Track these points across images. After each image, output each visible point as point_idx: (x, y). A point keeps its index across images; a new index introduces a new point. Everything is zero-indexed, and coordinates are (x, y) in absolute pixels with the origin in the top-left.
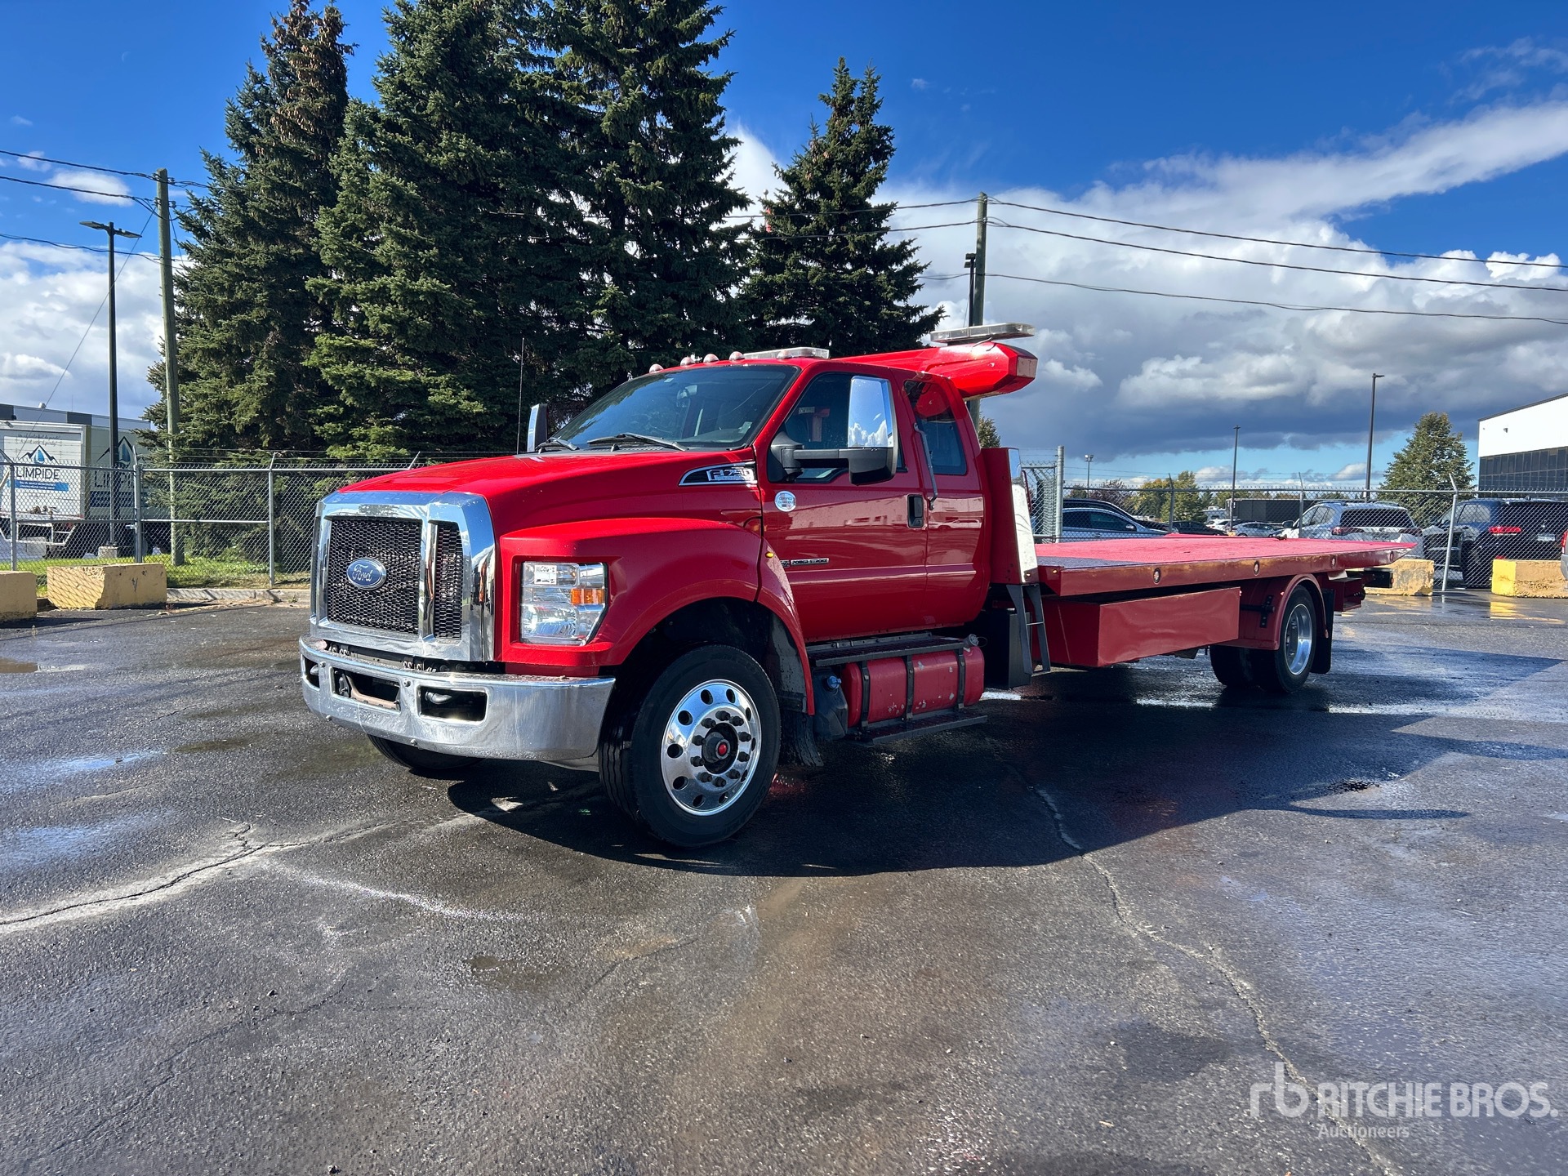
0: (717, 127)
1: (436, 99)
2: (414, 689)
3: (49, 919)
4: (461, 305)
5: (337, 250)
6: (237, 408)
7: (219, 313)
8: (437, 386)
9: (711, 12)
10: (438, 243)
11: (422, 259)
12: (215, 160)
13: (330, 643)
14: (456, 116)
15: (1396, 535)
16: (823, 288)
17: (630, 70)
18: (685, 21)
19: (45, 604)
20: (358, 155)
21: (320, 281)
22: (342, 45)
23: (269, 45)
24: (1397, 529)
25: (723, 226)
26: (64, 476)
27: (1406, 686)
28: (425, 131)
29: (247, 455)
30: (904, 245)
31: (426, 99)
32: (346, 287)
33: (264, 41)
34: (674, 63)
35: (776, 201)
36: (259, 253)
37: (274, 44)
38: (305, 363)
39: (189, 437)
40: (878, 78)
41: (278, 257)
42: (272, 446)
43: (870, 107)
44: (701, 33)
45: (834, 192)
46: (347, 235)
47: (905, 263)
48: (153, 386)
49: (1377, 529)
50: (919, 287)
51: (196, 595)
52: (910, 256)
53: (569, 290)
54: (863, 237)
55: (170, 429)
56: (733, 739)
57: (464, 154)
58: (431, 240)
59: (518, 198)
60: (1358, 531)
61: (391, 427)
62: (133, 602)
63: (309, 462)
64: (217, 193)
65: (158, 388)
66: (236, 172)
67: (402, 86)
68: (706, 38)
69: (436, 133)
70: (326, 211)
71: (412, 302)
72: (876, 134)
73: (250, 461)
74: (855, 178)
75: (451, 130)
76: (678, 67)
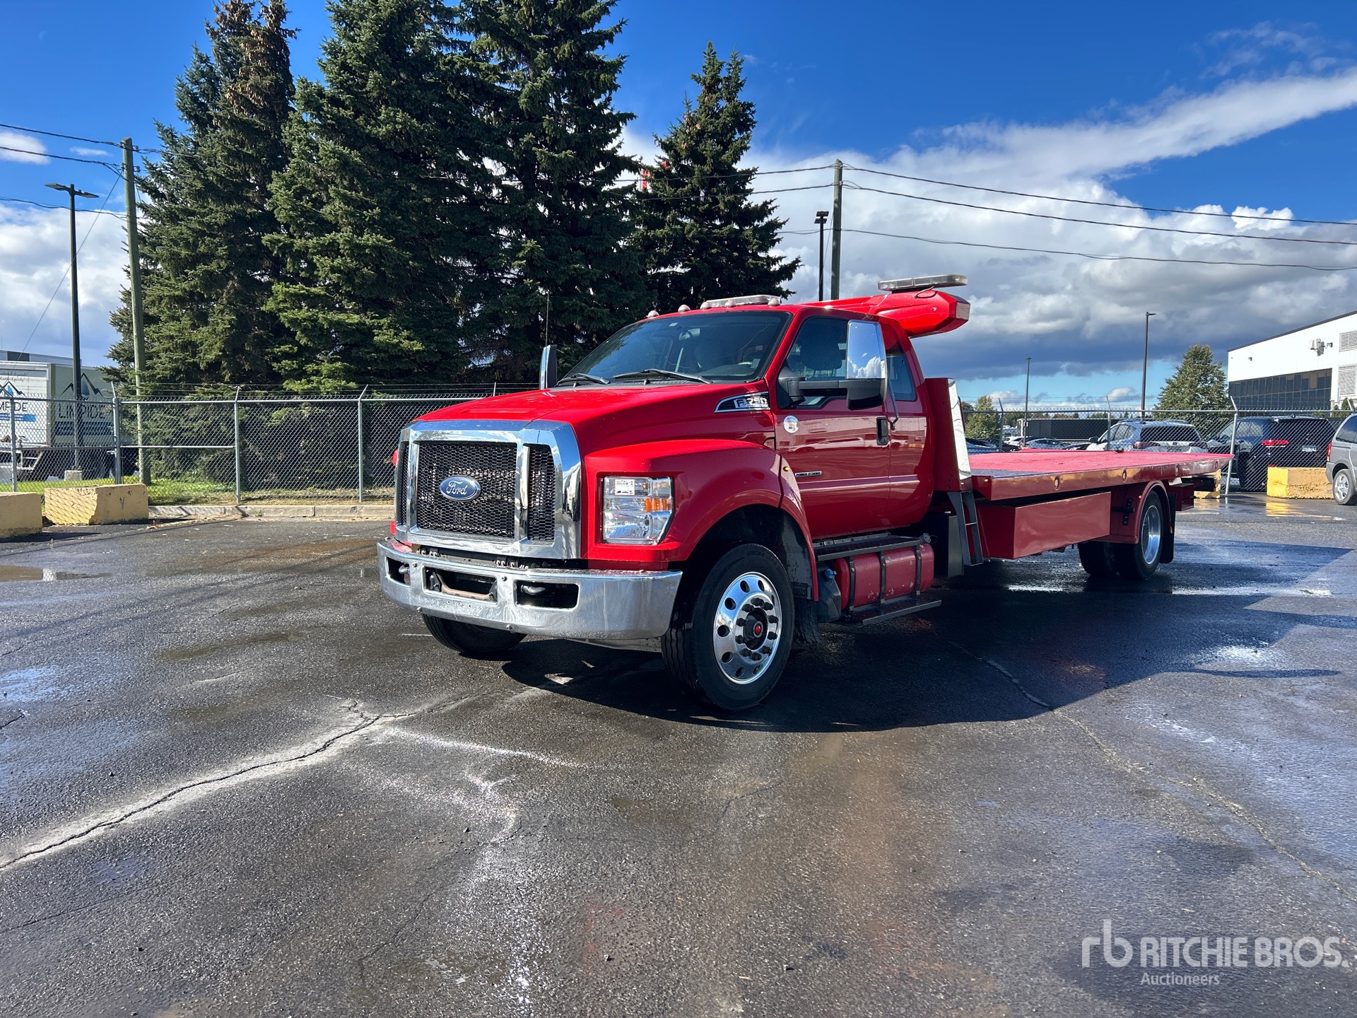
1: (375, 78)
2: (509, 582)
4: (399, 256)
5: (290, 210)
6: (202, 348)
7: (181, 264)
8: (380, 328)
10: (380, 203)
11: (366, 217)
12: (167, 131)
14: (392, 94)
15: (1187, 448)
16: (697, 241)
17: (538, 55)
18: (587, 12)
20: (307, 127)
21: (275, 237)
22: (286, 30)
23: (212, 29)
24: (1188, 443)
25: (611, 187)
26: (31, 408)
27: (1236, 572)
28: (364, 106)
29: (211, 389)
30: (766, 204)
31: (366, 78)
32: (298, 242)
33: (208, 25)
34: (579, 48)
35: (656, 166)
36: (218, 214)
37: (217, 28)
38: (263, 308)
39: (159, 374)
40: (743, 60)
41: (238, 218)
42: (233, 381)
43: (735, 86)
44: (599, 22)
45: (706, 158)
46: (298, 196)
47: (766, 220)
48: (115, 329)
49: (1170, 443)
50: (778, 240)
51: (173, 511)
52: (770, 213)
54: (731, 197)
55: (136, 367)
56: (764, 621)
57: (400, 126)
58: (374, 201)
59: (447, 165)
60: (1157, 445)
61: (339, 363)
62: (121, 518)
63: (266, 394)
64: (170, 160)
65: (119, 330)
66: (186, 140)
67: (344, 66)
68: (604, 25)
69: (375, 107)
70: (278, 175)
71: (359, 255)
72: (740, 108)
73: (215, 394)
74: (724, 146)
75: (387, 105)
76: (581, 51)
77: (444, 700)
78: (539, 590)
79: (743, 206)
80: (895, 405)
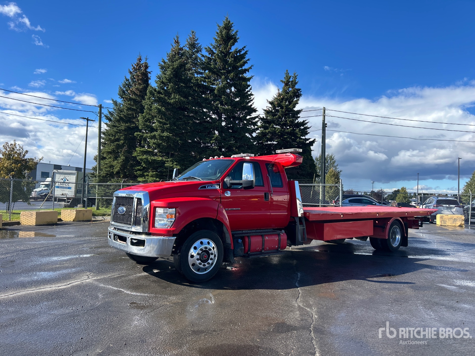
0: (250, 90)
1: (171, 85)
2: (130, 238)
3: (38, 290)
4: (175, 139)
5: (143, 125)
6: (114, 167)
7: (112, 141)
8: (168, 161)
9: (247, 60)
10: (170, 123)
11: (165, 127)
12: (115, 101)
13: (114, 228)
14: (176, 90)
16: (280, 134)
17: (223, 77)
18: (239, 63)
19: (60, 220)
20: (150, 100)
21: (138, 133)
22: (148, 72)
23: (130, 71)
25: (251, 117)
26: (70, 185)
28: (168, 94)
30: (304, 121)
31: (169, 85)
32: (145, 135)
33: (129, 70)
34: (236, 74)
35: (267, 109)
36: (123, 126)
37: (132, 71)
38: (133, 155)
39: (102, 175)
40: (297, 75)
41: (128, 127)
42: (123, 177)
43: (294, 83)
44: (244, 66)
45: (283, 107)
46: (146, 121)
47: (305, 126)
48: (95, 161)
50: (309, 133)
52: (306, 124)
53: (205, 135)
54: (291, 119)
55: (97, 173)
56: (209, 254)
57: (178, 100)
60: (442, 206)
61: (155, 172)
62: (83, 220)
63: (133, 182)
64: (115, 110)
65: (96, 161)
66: (120, 104)
67: (162, 82)
68: (246, 67)
69: (171, 94)
70: (141, 115)
71: (162, 139)
72: (296, 91)
73: (117, 181)
74: (290, 103)
75: (175, 93)
76: (237, 75)
77: (116, 274)
78: (136, 241)
79: (296, 122)
80: (272, 189)
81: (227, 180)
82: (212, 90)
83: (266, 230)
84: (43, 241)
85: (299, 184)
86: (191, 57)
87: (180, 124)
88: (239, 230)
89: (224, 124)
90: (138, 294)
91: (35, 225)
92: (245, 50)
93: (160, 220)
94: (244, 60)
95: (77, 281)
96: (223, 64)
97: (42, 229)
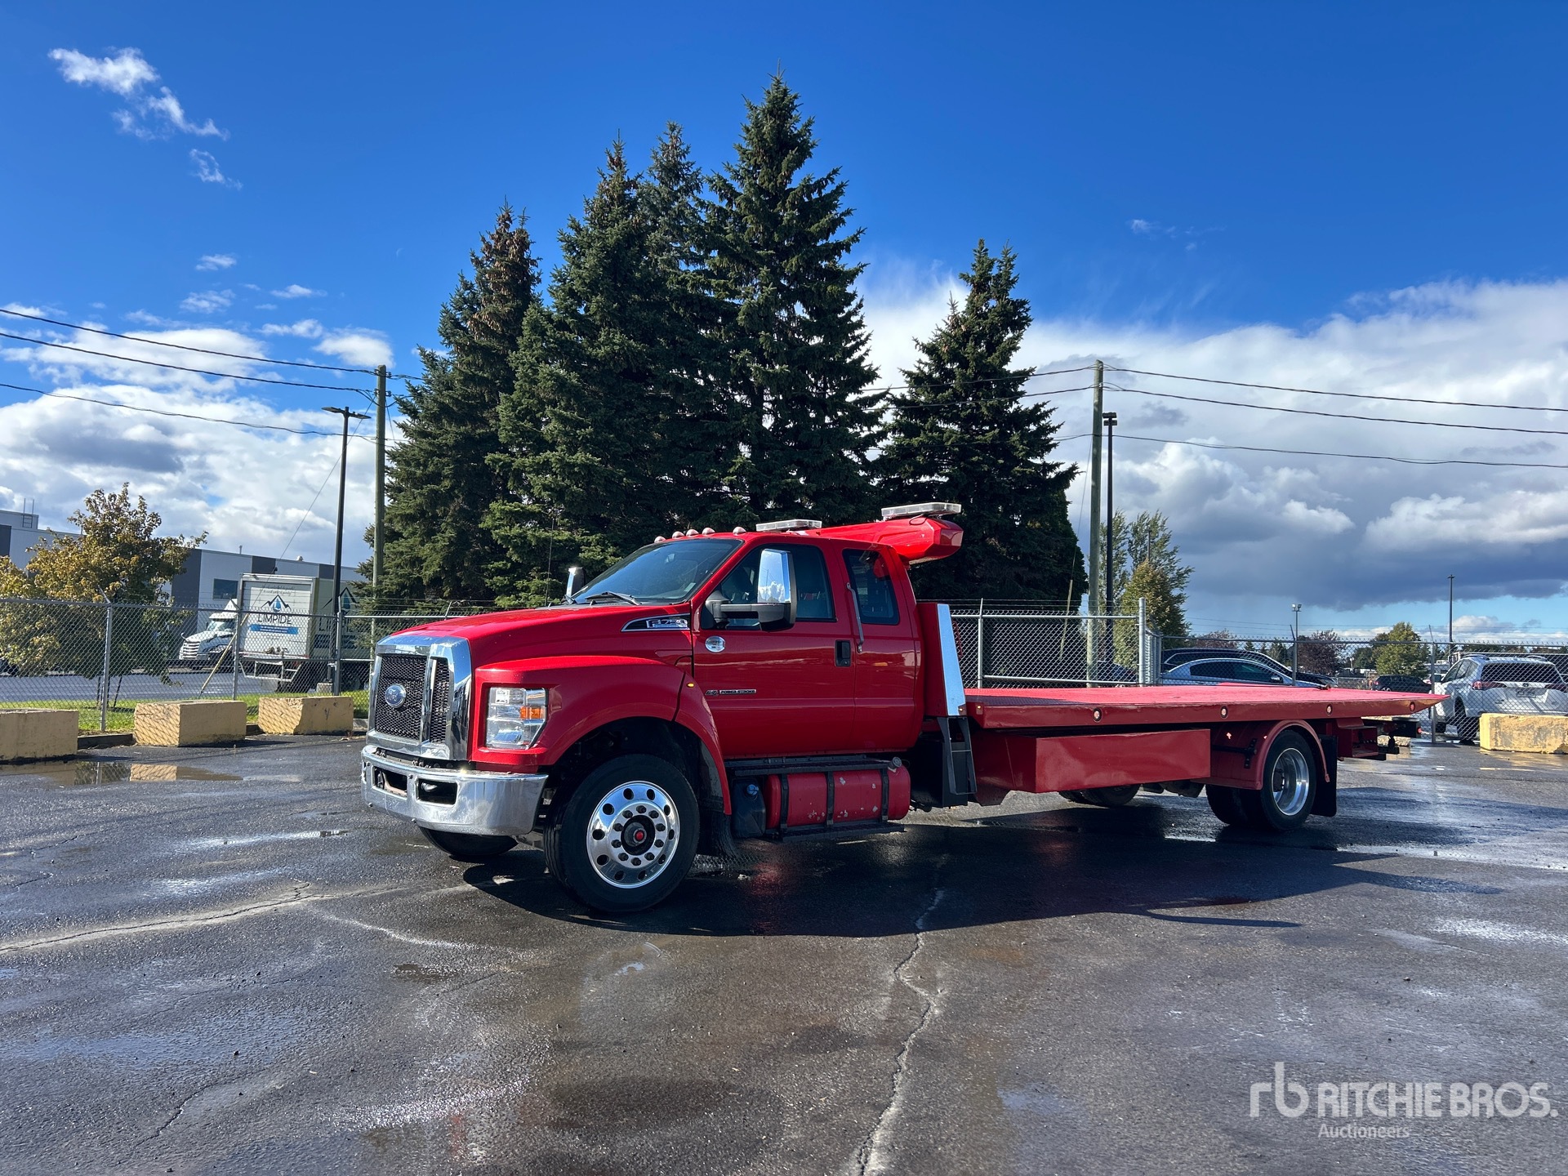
0: (856, 309)
1: (598, 302)
4: (612, 474)
5: (512, 430)
6: (425, 564)
7: (418, 483)
8: (588, 544)
9: (843, 214)
10: (594, 424)
11: (579, 436)
12: (428, 355)
13: (378, 749)
14: (613, 315)
15: (1542, 691)
16: (957, 449)
17: (764, 270)
18: (816, 225)
19: (255, 730)
20: (533, 351)
21: (497, 456)
22: (529, 259)
23: (477, 258)
24: (1543, 685)
25: (861, 396)
26: (295, 622)
29: (431, 604)
30: (1037, 407)
31: (590, 301)
32: (518, 461)
33: (473, 255)
34: (807, 261)
35: (915, 371)
36: (451, 433)
37: (481, 256)
38: (480, 526)
39: (386, 589)
40: (1014, 257)
41: (468, 438)
42: (452, 596)
43: (1005, 284)
44: (833, 233)
45: (968, 362)
46: (520, 418)
47: (1043, 422)
48: (368, 544)
49: (1520, 684)
50: (1055, 445)
52: (1047, 417)
53: (708, 459)
54: (994, 401)
55: (374, 582)
56: (650, 829)
57: (618, 347)
58: (588, 421)
60: (1501, 685)
62: (323, 729)
64: (429, 382)
66: (447, 362)
67: (571, 293)
68: (840, 235)
69: (598, 328)
70: (505, 397)
71: (569, 473)
72: (1010, 307)
73: (432, 609)
74: (991, 348)
75: (610, 327)
76: (809, 264)
77: (379, 889)
78: (432, 787)
80: (860, 628)
81: (713, 604)
82: (731, 313)
83: (845, 759)
84: (193, 793)
85: (951, 612)
86: (666, 209)
87: (627, 426)
88: (757, 756)
89: (768, 422)
90: (430, 943)
91: (177, 744)
92: (838, 180)
93: (502, 725)
94: (834, 212)
95: (261, 904)
96: (765, 228)
97: (195, 756)
